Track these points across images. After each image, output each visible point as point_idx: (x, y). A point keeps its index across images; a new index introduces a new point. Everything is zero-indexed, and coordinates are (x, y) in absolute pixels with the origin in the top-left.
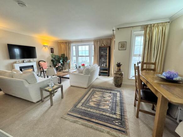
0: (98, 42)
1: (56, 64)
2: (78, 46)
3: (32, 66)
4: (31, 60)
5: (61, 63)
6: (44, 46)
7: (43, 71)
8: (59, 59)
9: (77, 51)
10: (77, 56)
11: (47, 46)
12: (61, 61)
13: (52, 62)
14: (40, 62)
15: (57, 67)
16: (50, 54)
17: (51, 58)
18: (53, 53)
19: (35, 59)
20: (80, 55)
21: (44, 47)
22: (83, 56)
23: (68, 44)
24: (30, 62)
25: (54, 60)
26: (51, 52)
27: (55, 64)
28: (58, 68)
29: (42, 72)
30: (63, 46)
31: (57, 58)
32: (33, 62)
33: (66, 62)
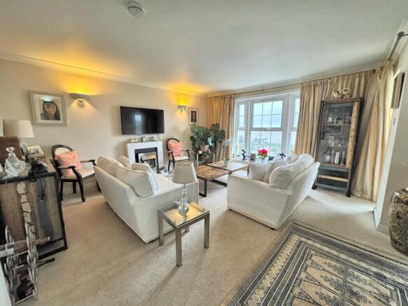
0: (317, 89)
1: (199, 147)
2: (253, 102)
3: (156, 149)
4: (155, 136)
5: (211, 144)
6: (180, 107)
7: (174, 161)
8: (207, 135)
9: (249, 116)
10: (249, 128)
11: (185, 107)
12: (210, 140)
13: (191, 142)
14: (170, 142)
15: (201, 152)
16: (189, 125)
17: (190, 134)
18: (196, 121)
19: (161, 136)
20: (255, 126)
21: (180, 110)
22: (265, 130)
23: (227, 99)
24: (152, 140)
25: (196, 137)
26: (192, 121)
27: (197, 147)
28: (202, 155)
29: (172, 163)
30: (216, 105)
31: (202, 134)
32: (157, 142)
33: (221, 142)
